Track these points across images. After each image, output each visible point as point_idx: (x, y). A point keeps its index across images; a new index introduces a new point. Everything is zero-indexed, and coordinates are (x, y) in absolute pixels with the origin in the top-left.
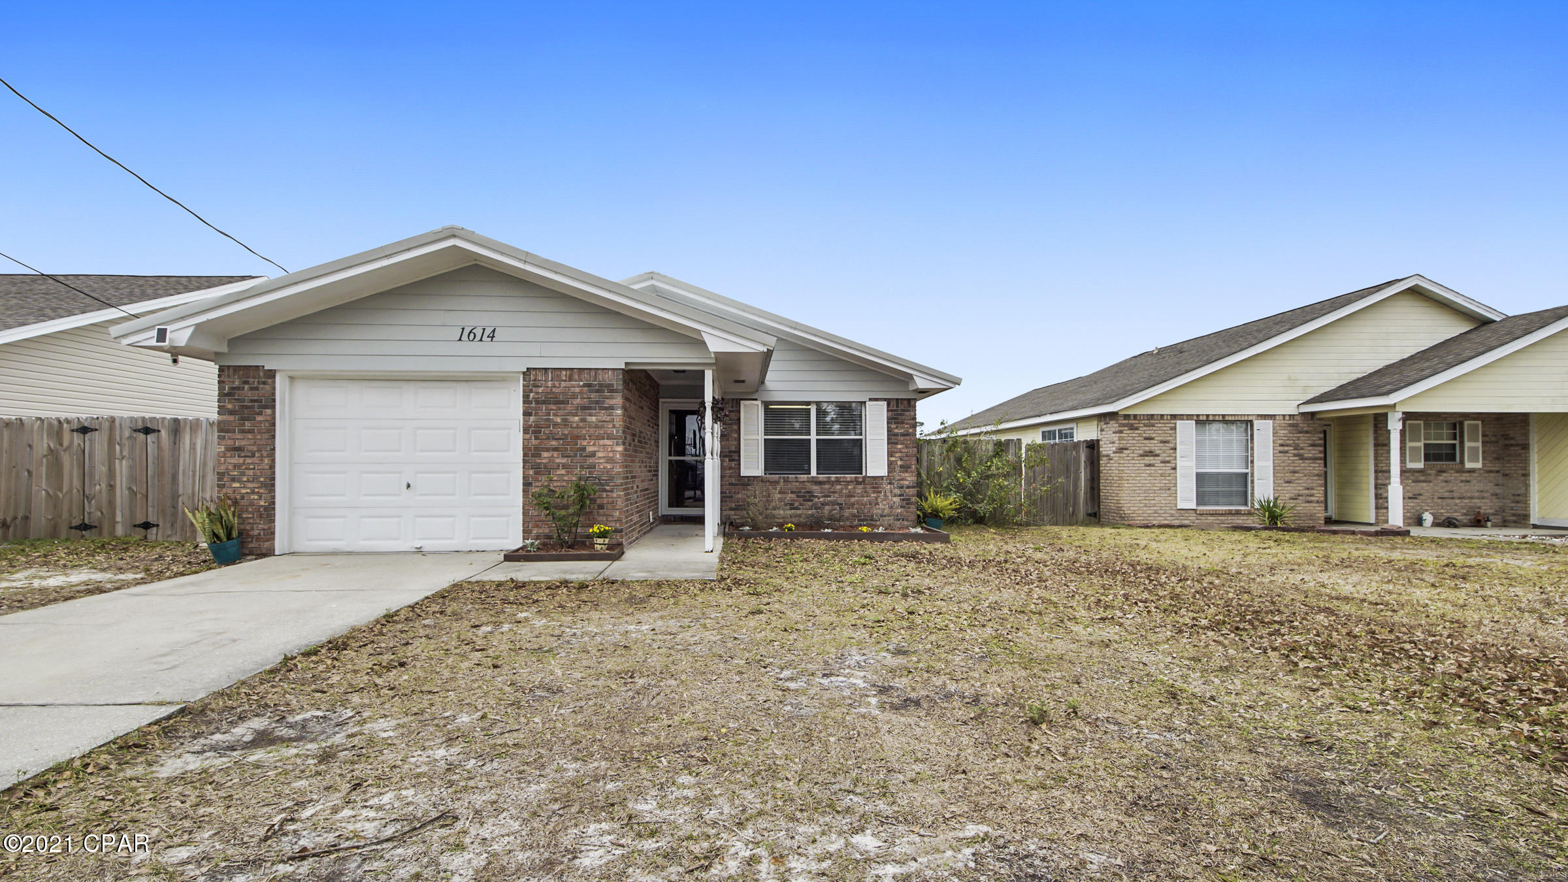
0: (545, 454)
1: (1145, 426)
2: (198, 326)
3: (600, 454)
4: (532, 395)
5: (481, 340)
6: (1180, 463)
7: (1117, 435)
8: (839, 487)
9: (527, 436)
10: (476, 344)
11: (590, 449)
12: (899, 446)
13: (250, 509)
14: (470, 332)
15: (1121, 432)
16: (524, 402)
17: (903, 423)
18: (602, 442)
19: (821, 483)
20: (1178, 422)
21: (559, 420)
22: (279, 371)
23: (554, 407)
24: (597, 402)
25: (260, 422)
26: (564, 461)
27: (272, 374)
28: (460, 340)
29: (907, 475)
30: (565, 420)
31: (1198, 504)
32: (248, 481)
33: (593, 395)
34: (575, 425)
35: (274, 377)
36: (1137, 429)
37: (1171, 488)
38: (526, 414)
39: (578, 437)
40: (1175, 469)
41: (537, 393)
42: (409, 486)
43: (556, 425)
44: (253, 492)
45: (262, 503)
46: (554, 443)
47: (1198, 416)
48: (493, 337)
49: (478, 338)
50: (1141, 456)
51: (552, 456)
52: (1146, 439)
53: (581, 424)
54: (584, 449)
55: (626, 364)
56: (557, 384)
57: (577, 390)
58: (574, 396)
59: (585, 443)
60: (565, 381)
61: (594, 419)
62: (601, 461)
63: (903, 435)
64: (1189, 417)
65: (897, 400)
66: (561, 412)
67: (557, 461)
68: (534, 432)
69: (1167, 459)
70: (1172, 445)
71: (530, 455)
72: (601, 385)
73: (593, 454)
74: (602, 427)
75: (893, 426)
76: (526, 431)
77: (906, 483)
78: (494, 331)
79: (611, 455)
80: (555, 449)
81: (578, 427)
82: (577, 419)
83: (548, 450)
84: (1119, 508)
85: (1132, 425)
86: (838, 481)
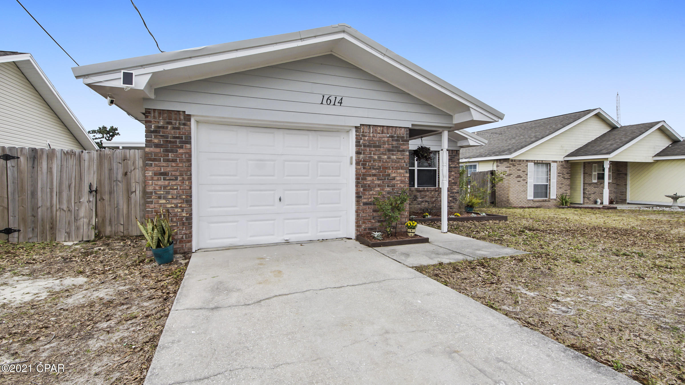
0: (369, 178)
1: (518, 165)
2: (154, 73)
3: (398, 178)
4: (361, 141)
5: (334, 105)
6: (529, 180)
7: (508, 168)
8: (428, 193)
9: (359, 167)
10: (331, 107)
11: (394, 175)
12: (453, 173)
13: (175, 220)
14: (328, 99)
15: (510, 167)
16: (357, 146)
17: (454, 162)
18: (399, 171)
19: (420, 191)
20: (529, 163)
21: (376, 157)
22: (194, 116)
23: (374, 149)
24: (396, 147)
25: (182, 154)
26: (379, 182)
27: (188, 118)
28: (322, 103)
29: (455, 187)
30: (379, 158)
31: (534, 197)
32: (173, 198)
33: (394, 143)
34: (385, 161)
35: (190, 120)
36: (515, 166)
37: (525, 191)
38: (358, 153)
39: (386, 168)
40: (527, 183)
41: (365, 140)
42: (280, 200)
43: (374, 160)
44: (176, 207)
45: (184, 215)
46: (374, 171)
47: (534, 161)
48: (341, 103)
49: (332, 103)
50: (516, 177)
51: (373, 180)
52: (518, 170)
53: (388, 160)
54: (389, 175)
55: (412, 125)
56: (375, 135)
57: (386, 139)
58: (384, 143)
59: (390, 172)
60: (379, 133)
61: (395, 157)
62: (398, 182)
63: (455, 168)
64: (532, 161)
65: (452, 150)
66: (377, 153)
67: (375, 182)
68: (363, 164)
69: (525, 179)
70: (526, 173)
71: (360, 179)
72: (398, 137)
73: (394, 178)
74: (399, 162)
75: (451, 163)
76: (357, 163)
77: (455, 191)
78: (342, 99)
79: (403, 179)
80: (374, 175)
81: (386, 162)
82: (386, 157)
83: (370, 176)
84: (508, 200)
85: (514, 164)
86: (428, 191)
